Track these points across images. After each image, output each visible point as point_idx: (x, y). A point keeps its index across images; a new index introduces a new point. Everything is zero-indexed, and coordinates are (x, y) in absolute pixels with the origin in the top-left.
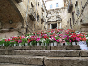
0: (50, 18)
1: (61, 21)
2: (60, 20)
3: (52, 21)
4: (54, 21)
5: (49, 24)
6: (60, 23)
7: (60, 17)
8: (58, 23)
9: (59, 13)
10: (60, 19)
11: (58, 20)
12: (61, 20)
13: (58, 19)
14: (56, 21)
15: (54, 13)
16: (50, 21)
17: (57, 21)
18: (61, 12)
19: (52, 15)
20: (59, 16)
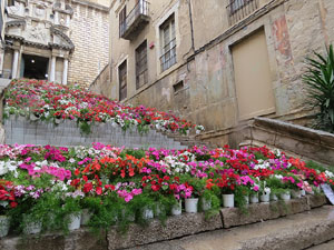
0: (20, 23)
1: (71, 53)
2: (64, 49)
3: (27, 38)
4: (39, 46)
5: (9, 51)
6: (63, 59)
7: (68, 33)
8: (58, 58)
9: (68, 17)
10: (65, 44)
11: (57, 47)
12: (71, 51)
13: (57, 40)
14: (46, 48)
15: (40, 7)
16: (15, 39)
17: (50, 48)
18: (74, 16)
19: (31, 14)
20: (65, 28)
